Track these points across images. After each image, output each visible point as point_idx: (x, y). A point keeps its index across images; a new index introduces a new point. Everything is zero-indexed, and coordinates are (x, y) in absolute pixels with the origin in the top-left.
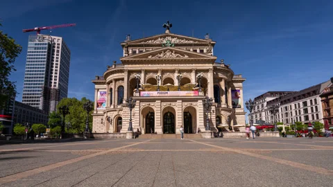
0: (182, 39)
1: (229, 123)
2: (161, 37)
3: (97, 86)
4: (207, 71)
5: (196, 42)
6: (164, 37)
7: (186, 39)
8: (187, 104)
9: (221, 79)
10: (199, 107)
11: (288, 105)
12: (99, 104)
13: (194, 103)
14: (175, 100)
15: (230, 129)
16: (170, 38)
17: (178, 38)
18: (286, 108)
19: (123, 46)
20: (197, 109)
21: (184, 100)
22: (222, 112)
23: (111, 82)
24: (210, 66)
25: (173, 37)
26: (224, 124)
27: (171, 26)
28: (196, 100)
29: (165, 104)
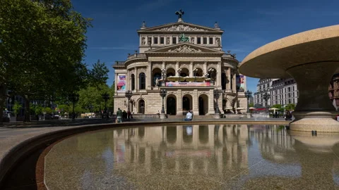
0: (194, 27)
1: (233, 105)
2: (174, 26)
3: (116, 71)
4: (216, 63)
5: (207, 31)
6: (178, 25)
7: (198, 28)
8: (201, 92)
9: (227, 68)
10: (210, 94)
11: (291, 86)
12: (120, 87)
13: (207, 92)
14: (192, 89)
15: (234, 110)
16: (182, 26)
17: (190, 26)
18: (289, 88)
19: (139, 33)
20: (209, 96)
21: (199, 89)
22: (228, 97)
23: (133, 69)
24: (218, 59)
25: (185, 25)
26: (229, 107)
27: (183, 13)
28: (208, 89)
29: (185, 93)
